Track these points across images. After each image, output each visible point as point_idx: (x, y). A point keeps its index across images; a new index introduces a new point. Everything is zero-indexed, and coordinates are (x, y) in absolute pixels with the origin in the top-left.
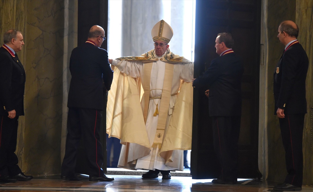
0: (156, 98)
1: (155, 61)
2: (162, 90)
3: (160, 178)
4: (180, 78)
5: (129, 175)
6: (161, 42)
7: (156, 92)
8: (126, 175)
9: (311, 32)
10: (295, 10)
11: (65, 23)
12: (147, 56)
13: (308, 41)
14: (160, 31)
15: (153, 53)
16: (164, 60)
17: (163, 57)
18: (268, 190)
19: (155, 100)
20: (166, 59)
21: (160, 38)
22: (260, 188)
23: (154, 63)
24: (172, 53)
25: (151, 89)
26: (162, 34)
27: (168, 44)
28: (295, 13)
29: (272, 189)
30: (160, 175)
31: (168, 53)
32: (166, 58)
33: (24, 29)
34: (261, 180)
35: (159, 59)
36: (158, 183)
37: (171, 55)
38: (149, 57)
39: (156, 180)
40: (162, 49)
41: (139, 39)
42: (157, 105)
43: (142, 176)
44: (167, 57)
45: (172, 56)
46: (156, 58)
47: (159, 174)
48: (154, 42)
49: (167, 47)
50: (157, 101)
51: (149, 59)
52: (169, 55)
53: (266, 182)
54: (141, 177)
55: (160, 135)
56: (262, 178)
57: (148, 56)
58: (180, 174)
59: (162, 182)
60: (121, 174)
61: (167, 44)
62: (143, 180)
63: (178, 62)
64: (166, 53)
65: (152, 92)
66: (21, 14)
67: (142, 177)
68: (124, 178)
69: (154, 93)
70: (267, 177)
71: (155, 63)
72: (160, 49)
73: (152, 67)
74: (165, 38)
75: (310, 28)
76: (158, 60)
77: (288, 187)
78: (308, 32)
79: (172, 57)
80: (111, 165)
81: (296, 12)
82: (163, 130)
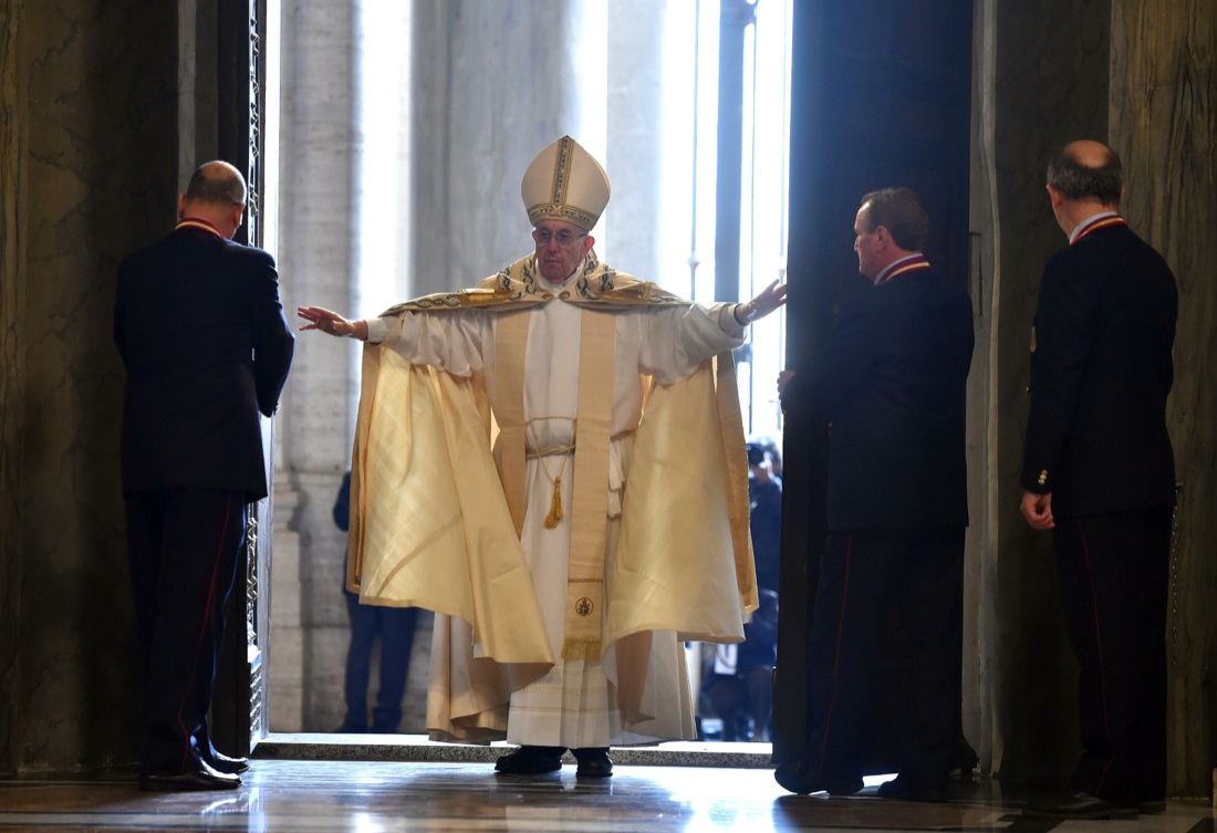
0: (548, 455)
1: (540, 306)
2: (575, 421)
3: (569, 770)
4: (642, 369)
5: (442, 760)
6: (563, 225)
7: (546, 428)
8: (432, 760)
9: (1169, 181)
10: (1107, 92)
11: (182, 153)
12: (507, 286)
13: (1158, 218)
14: (560, 180)
15: (531, 270)
16: (574, 294)
17: (571, 286)
18: (1001, 815)
19: (545, 459)
20: (583, 292)
21: (557, 209)
22: (971, 808)
23: (534, 314)
24: (606, 268)
25: (527, 419)
26: (565, 194)
27: (591, 233)
28: (1107, 105)
29: (1019, 812)
30: (568, 762)
31: (592, 266)
32: (584, 289)
33: (18, 177)
34: (974, 779)
35: (556, 295)
36: (558, 793)
37: (605, 277)
38: (513, 291)
39: (551, 781)
40: (565, 254)
41: (480, 215)
42: (558, 481)
43: (495, 765)
44: (586, 286)
45: (607, 280)
46: (541, 290)
47: (565, 755)
48: (535, 225)
49: (585, 244)
50: (555, 465)
51: (513, 296)
52: (595, 275)
53: (995, 784)
54: (489, 768)
55: (588, 602)
56: (977, 770)
57: (510, 287)
58: (648, 757)
59: (576, 788)
60: (411, 756)
61: (586, 234)
62: (498, 780)
63: (634, 302)
64: (581, 267)
65: (533, 430)
66: (4, 119)
67: (496, 768)
68: (425, 772)
69: (538, 433)
70: (996, 766)
71: (542, 313)
72: (559, 255)
73: (527, 328)
74: (580, 211)
75: (1167, 167)
76: (548, 296)
77: (1082, 805)
78: (1158, 180)
79: (606, 285)
80: (370, 722)
81: (1111, 103)
82: (598, 581)
